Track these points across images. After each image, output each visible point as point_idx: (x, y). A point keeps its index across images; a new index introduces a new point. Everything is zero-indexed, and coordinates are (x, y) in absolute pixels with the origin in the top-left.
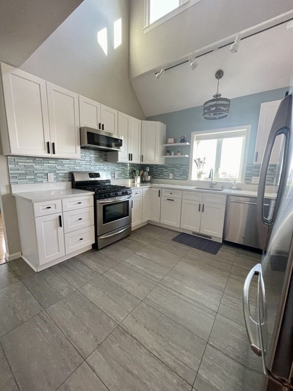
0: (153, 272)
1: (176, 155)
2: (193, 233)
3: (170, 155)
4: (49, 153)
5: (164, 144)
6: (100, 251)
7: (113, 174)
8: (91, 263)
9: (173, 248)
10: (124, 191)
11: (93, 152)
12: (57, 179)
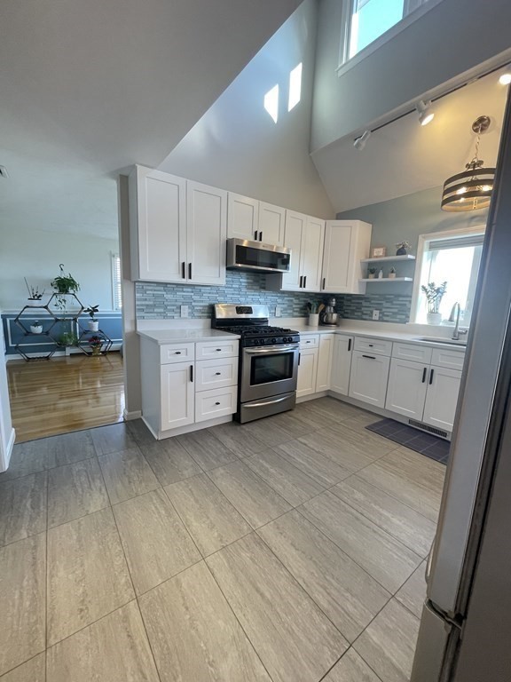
0: (320, 471)
1: (387, 277)
2: (410, 421)
3: (377, 277)
4: (184, 277)
5: (366, 258)
6: (244, 427)
7: (273, 309)
8: (229, 442)
9: (365, 442)
10: (287, 336)
11: (244, 275)
12: (192, 315)
